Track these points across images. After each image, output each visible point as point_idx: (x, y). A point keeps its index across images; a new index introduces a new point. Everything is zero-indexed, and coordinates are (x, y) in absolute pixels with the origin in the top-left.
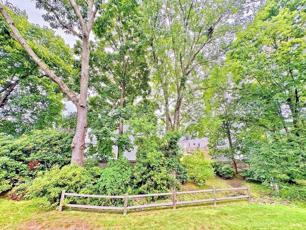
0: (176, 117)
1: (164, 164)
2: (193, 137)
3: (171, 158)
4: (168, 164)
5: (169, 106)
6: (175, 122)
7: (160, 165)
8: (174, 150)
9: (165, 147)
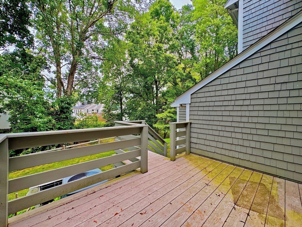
0: (70, 82)
1: (54, 127)
2: (89, 103)
3: (62, 122)
4: (59, 127)
5: (61, 68)
6: (68, 87)
7: (49, 128)
8: (66, 114)
9: (56, 112)
